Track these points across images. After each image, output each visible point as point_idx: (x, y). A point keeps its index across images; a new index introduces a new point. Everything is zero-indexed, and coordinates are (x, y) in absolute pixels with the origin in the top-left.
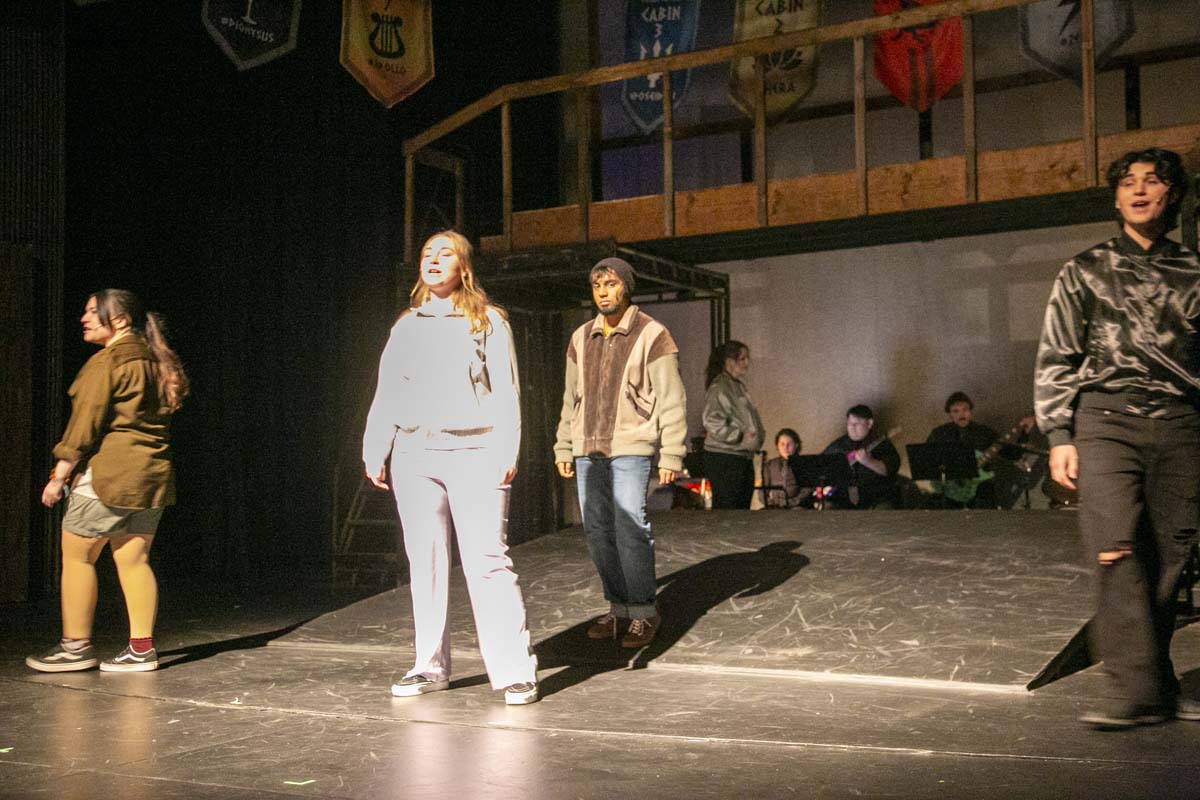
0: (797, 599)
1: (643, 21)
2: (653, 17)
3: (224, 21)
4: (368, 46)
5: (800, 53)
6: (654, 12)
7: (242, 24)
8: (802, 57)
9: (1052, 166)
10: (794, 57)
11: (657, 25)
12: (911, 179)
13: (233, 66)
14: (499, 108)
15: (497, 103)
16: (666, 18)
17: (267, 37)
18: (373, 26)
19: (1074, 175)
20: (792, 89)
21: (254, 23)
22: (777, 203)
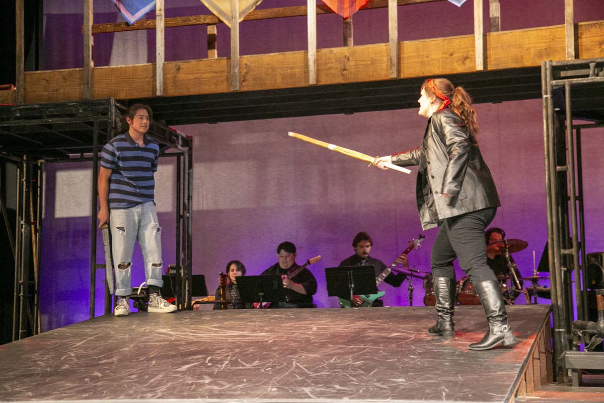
0: (293, 358)
9: (451, 55)
12: (348, 59)
19: (468, 61)
22: (247, 73)
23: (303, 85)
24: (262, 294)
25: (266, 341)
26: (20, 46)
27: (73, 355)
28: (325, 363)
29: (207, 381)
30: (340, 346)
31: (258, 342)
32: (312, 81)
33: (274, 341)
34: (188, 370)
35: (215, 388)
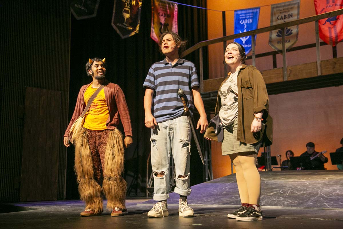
1: (241, 24)
2: (244, 22)
3: (118, 24)
4: (159, 31)
5: (292, 31)
6: (244, 21)
7: (123, 25)
8: (292, 32)
10: (290, 32)
11: (245, 25)
12: (336, 63)
13: (121, 38)
14: (199, 49)
15: (198, 48)
16: (248, 23)
17: (130, 28)
18: (161, 26)
20: (289, 41)
21: (127, 25)
22: (290, 73)
23: (316, 75)
24: (301, 164)
25: (306, 184)
26: (202, 71)
27: (227, 188)
28: (333, 193)
29: (282, 200)
30: (340, 186)
31: (302, 184)
32: (319, 74)
33: (309, 184)
34: (273, 195)
35: (285, 202)
